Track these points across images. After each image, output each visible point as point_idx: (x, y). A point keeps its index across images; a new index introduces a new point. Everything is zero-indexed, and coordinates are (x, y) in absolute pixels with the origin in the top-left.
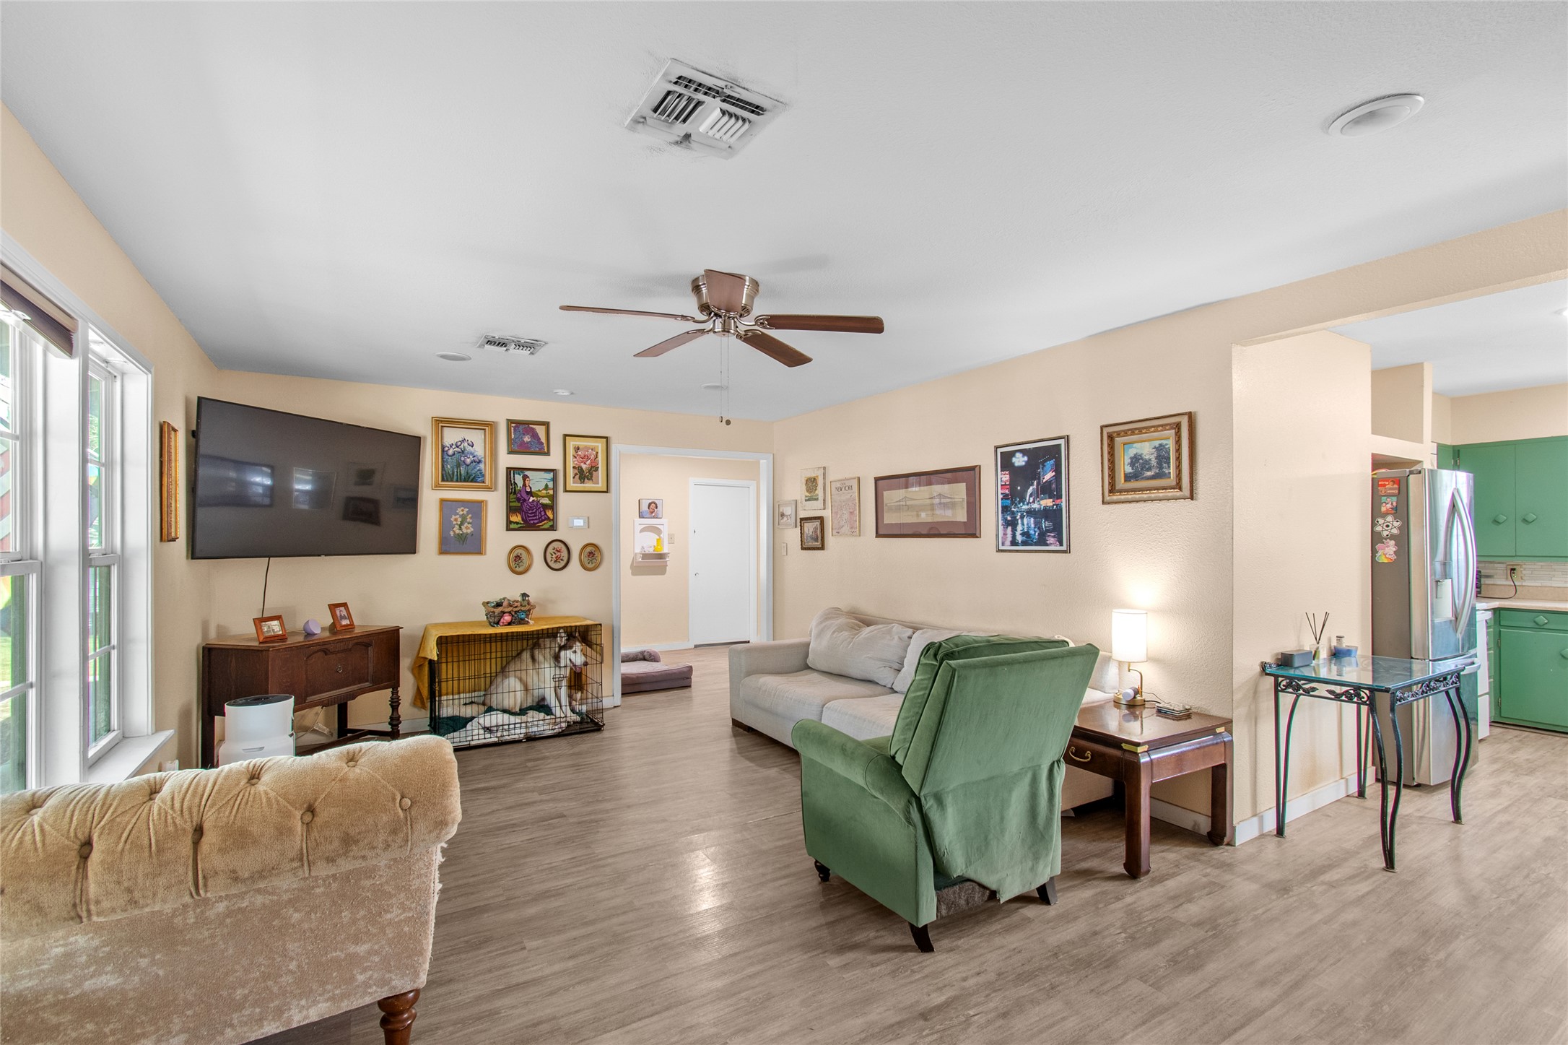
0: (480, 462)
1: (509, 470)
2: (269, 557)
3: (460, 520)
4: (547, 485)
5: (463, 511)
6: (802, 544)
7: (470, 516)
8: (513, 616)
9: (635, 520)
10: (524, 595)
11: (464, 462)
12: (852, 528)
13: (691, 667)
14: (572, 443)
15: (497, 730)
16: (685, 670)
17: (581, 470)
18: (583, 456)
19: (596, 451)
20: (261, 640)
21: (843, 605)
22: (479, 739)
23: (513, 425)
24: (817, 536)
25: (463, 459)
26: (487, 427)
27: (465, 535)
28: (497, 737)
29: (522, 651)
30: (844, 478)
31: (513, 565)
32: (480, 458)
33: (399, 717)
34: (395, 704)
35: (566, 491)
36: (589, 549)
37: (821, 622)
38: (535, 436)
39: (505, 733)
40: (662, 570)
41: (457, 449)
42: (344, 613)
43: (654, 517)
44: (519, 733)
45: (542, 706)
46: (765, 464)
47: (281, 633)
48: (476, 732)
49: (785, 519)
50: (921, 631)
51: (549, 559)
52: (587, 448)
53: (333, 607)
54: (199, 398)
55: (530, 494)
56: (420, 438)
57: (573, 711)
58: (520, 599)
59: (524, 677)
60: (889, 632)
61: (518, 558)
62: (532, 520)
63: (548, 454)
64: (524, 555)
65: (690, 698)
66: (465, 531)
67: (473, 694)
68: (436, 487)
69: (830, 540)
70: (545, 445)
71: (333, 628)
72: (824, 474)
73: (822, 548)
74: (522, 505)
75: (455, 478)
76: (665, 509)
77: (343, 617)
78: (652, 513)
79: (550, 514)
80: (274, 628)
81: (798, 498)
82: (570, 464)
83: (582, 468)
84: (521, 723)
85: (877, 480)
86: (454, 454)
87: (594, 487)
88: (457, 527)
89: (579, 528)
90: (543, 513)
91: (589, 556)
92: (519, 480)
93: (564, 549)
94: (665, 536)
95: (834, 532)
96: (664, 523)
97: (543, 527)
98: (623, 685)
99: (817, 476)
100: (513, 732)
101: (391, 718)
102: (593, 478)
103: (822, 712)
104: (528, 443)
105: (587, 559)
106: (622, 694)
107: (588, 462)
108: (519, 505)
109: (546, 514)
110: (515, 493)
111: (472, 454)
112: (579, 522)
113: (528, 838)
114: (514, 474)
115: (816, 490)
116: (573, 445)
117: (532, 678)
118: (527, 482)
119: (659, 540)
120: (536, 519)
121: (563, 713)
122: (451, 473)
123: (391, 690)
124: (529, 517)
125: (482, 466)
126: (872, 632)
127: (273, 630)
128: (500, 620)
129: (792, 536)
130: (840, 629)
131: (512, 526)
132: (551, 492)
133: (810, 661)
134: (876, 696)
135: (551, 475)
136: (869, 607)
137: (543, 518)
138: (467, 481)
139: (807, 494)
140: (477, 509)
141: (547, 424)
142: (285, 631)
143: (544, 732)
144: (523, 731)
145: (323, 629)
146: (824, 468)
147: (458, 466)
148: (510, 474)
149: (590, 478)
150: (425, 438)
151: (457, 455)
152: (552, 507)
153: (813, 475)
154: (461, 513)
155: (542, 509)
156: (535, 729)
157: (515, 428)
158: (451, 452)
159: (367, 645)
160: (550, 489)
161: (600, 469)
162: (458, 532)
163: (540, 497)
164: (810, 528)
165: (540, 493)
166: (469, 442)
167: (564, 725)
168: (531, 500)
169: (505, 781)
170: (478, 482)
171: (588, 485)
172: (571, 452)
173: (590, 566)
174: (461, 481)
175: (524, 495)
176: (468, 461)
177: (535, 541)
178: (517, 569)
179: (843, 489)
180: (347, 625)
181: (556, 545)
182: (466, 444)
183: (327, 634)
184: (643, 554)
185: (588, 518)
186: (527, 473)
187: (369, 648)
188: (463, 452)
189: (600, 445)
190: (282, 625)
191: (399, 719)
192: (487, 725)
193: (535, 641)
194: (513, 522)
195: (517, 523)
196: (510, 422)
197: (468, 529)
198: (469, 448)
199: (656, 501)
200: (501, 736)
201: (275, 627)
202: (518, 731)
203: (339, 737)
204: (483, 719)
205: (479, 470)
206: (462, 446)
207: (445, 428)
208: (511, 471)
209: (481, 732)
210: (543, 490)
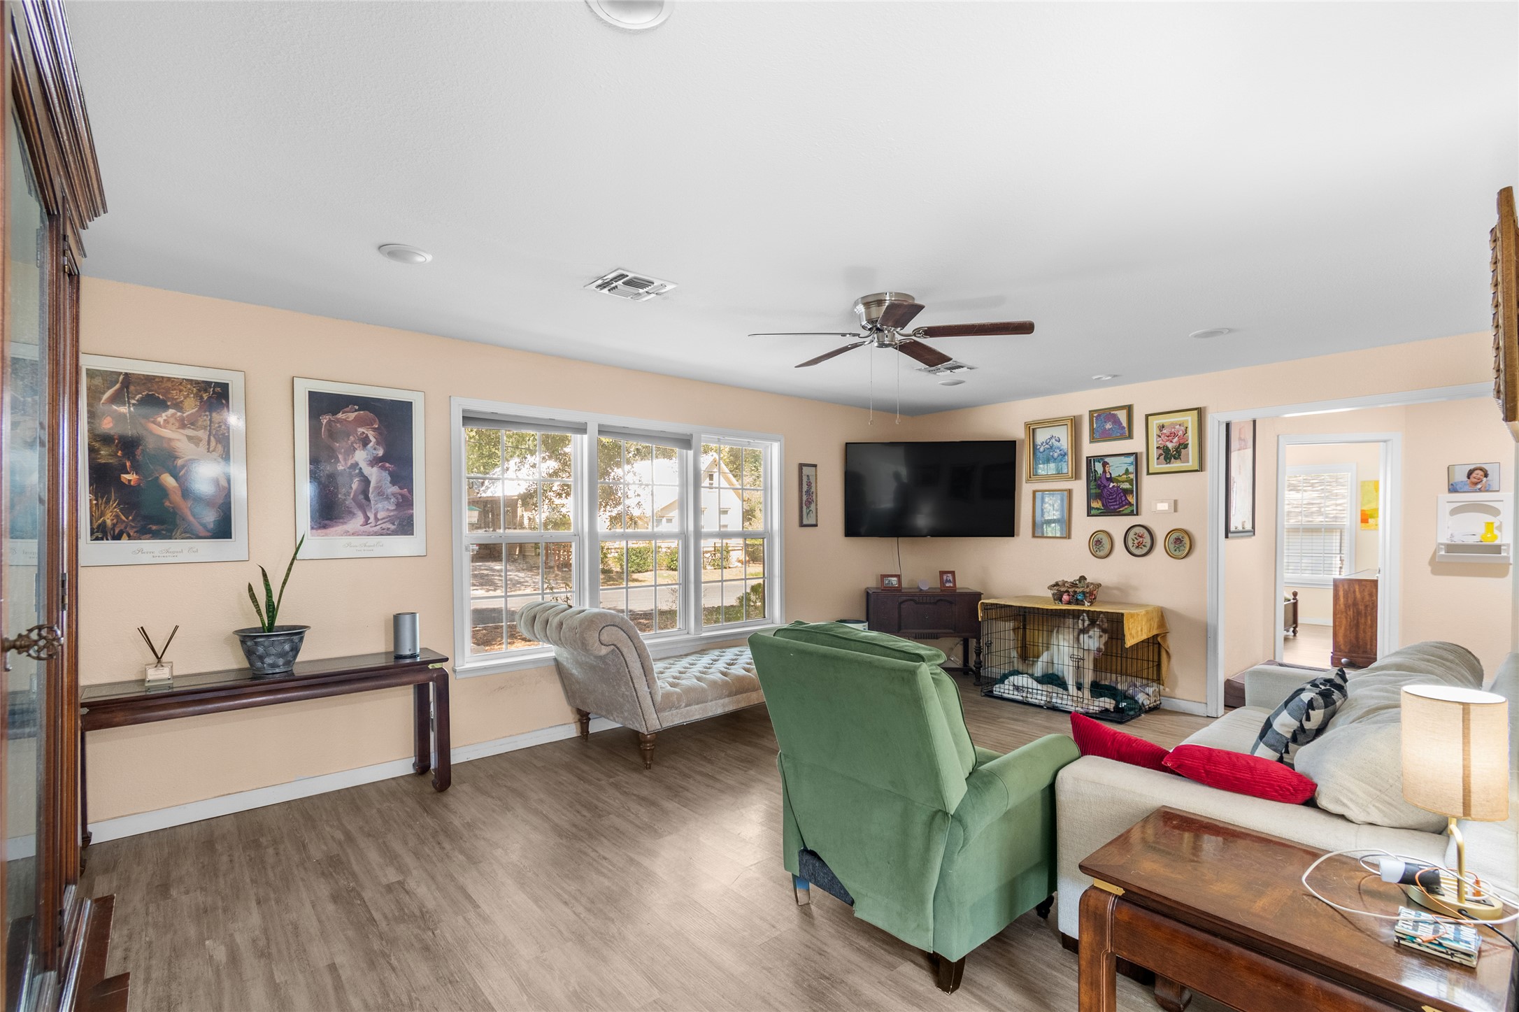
0: (1065, 454)
2: (898, 536)
3: (1048, 507)
4: (1127, 470)
5: (1050, 499)
7: (1056, 504)
8: (1071, 596)
10: (1082, 578)
11: (1052, 456)
15: (1024, 691)
17: (1166, 450)
18: (1168, 434)
19: (1185, 425)
22: (1009, 694)
23: (1096, 415)
25: (1051, 454)
26: (1072, 422)
27: (1052, 521)
28: (1022, 696)
31: (1094, 549)
32: (1065, 451)
34: (978, 651)
35: (1148, 474)
36: (1175, 535)
38: (1116, 421)
39: (1030, 696)
41: (1047, 446)
42: (951, 578)
43: (1480, 490)
44: (1041, 699)
47: (897, 586)
48: (1007, 687)
51: (1130, 543)
52: (1173, 425)
53: (942, 573)
55: (1110, 480)
56: (1015, 442)
61: (1099, 542)
62: (1113, 505)
63: (1130, 436)
64: (1105, 540)
66: (1052, 517)
68: (1030, 481)
70: (1127, 429)
74: (1102, 492)
75: (1045, 471)
77: (950, 581)
78: (1476, 484)
79: (1132, 499)
82: (1154, 443)
83: (1167, 447)
84: (1042, 691)
86: (1044, 451)
87: (1181, 466)
88: (1046, 514)
89: (1163, 512)
90: (1123, 498)
91: (1175, 542)
92: (1099, 467)
93: (1146, 534)
96: (1499, 498)
97: (1124, 512)
100: (1035, 696)
102: (1181, 457)
104: (1109, 429)
105: (1174, 546)
107: (1176, 439)
108: (1100, 491)
109: (1126, 498)
110: (1095, 480)
111: (1058, 448)
112: (1163, 506)
114: (1094, 462)
116: (1156, 424)
118: (1107, 469)
119: (1490, 527)
120: (1116, 505)
122: (1042, 467)
124: (1109, 502)
125: (1066, 458)
127: (893, 583)
128: (1061, 599)
131: (1093, 512)
135: (1132, 459)
137: (1124, 503)
138: (1055, 474)
140: (1064, 498)
141: (1129, 408)
142: (900, 585)
145: (929, 588)
148: (1091, 463)
149: (1178, 457)
150: (1019, 441)
151: (1047, 452)
154: (1049, 502)
155: (1123, 495)
156: (1059, 701)
157: (1097, 417)
158: (1042, 450)
159: (951, 602)
160: (1131, 474)
161: (1190, 446)
162: (1047, 518)
165: (1119, 479)
166: (1056, 438)
168: (1111, 486)
170: (1064, 473)
171: (1176, 465)
172: (1154, 431)
173: (1179, 554)
174: (1050, 474)
175: (1105, 482)
176: (1056, 455)
177: (1116, 526)
178: (1099, 553)
180: (950, 587)
181: (1137, 530)
182: (1054, 440)
184: (1454, 545)
185: (1175, 501)
187: (953, 605)
188: (1052, 447)
189: (1191, 418)
190: (899, 581)
192: (1017, 684)
194: (1093, 508)
195: (1098, 509)
196: (1092, 413)
197: (1056, 516)
198: (1056, 444)
199: (1484, 466)
200: (1027, 697)
201: (894, 580)
205: (1065, 462)
206: (1051, 443)
207: (1038, 430)
208: (1090, 460)
209: (1011, 688)
210: (1123, 475)
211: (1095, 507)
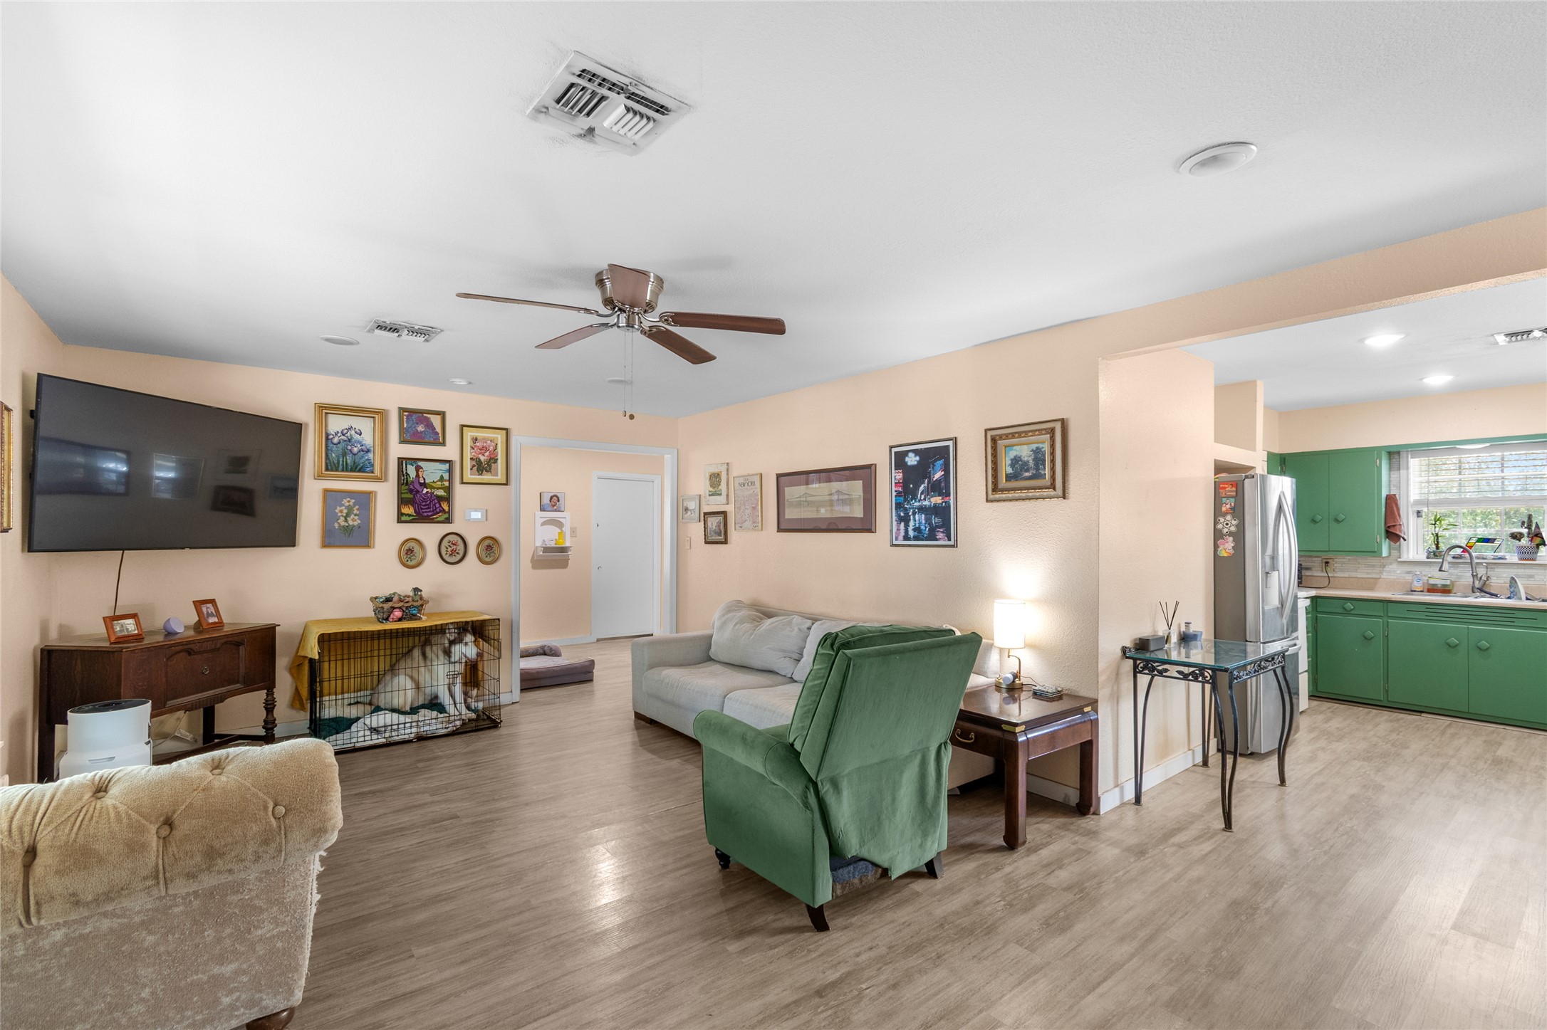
0: (368, 451)
1: (401, 460)
2: (123, 550)
3: (345, 511)
4: (442, 477)
5: (349, 502)
6: (705, 539)
7: (357, 507)
8: (404, 611)
9: (536, 513)
10: (416, 590)
11: (350, 451)
12: (754, 522)
13: (593, 661)
14: (469, 434)
15: (385, 731)
16: (587, 664)
17: (479, 462)
18: (481, 447)
19: (496, 442)
20: (113, 639)
21: (745, 597)
22: (364, 741)
23: (406, 414)
24: (721, 530)
25: (349, 447)
26: (378, 415)
27: (351, 528)
28: (384, 738)
29: (413, 647)
30: (746, 473)
31: (404, 558)
32: (368, 447)
33: (275, 720)
34: (270, 706)
35: (462, 483)
36: (487, 542)
37: (724, 615)
38: (430, 425)
39: (393, 734)
40: (563, 564)
41: (342, 437)
42: (212, 609)
43: (556, 511)
44: (410, 733)
45: (434, 704)
46: (669, 459)
47: (136, 632)
48: (361, 734)
49: (689, 513)
50: (819, 622)
51: (443, 553)
52: (485, 440)
53: (198, 604)
54: (39, 374)
55: (424, 485)
56: (301, 424)
57: (468, 708)
58: (411, 594)
59: (415, 675)
60: (790, 623)
61: (410, 551)
62: (426, 512)
63: (443, 444)
64: (417, 548)
65: (592, 692)
66: (351, 523)
67: (359, 693)
68: (319, 476)
69: (733, 534)
70: (440, 435)
71: (198, 627)
72: (728, 470)
73: (725, 542)
74: (414, 497)
75: (341, 467)
76: (568, 501)
77: (210, 615)
78: (554, 506)
79: (445, 506)
80: (128, 627)
81: (702, 493)
82: (468, 454)
83: (480, 460)
84: (411, 722)
85: (779, 476)
86: (339, 443)
87: (492, 479)
88: (342, 519)
89: (476, 521)
90: (437, 505)
91: (486, 549)
92: (411, 471)
93: (460, 542)
94: (567, 529)
95: (737, 527)
96: (566, 516)
97: (438, 519)
98: (522, 681)
99: (721, 472)
100: (402, 732)
101: (265, 721)
102: (492, 470)
103: (723, 702)
104: (421, 432)
105: (484, 553)
106: (521, 690)
107: (487, 454)
108: (412, 496)
109: (441, 506)
110: (407, 484)
111: (359, 442)
112: (476, 515)
113: (418, 841)
114: (406, 464)
115: (720, 485)
116: (471, 436)
117: (424, 676)
118: (420, 473)
119: (562, 534)
120: (430, 512)
121: (457, 710)
122: (336, 462)
123: (265, 691)
124: (422, 509)
125: (371, 455)
126: (773, 623)
127: (127, 629)
128: (389, 616)
129: (696, 530)
130: (742, 621)
131: (404, 518)
132: (447, 484)
133: (712, 653)
134: (776, 685)
135: (447, 466)
136: (771, 601)
137: (438, 510)
138: (354, 471)
139: (711, 489)
140: (365, 501)
141: (442, 414)
142: (141, 630)
143: (436, 731)
144: (414, 730)
145: (187, 628)
146: (728, 464)
147: (344, 455)
148: (402, 465)
149: (489, 470)
150: (307, 425)
151: (343, 444)
152: (448, 499)
153: (716, 471)
154: (347, 504)
155: (436, 501)
156: (427, 728)
157: (407, 416)
158: (336, 440)
159: (238, 644)
160: (446, 481)
161: (499, 461)
162: (343, 524)
163: (434, 488)
164: (713, 522)
165: (434, 485)
166: (357, 430)
167: (458, 723)
168: (424, 492)
169: (393, 784)
170: (367, 472)
171: (487, 477)
172: (468, 442)
173: (488, 559)
174: (347, 471)
175: (418, 487)
176: (355, 450)
177: (429, 534)
178: (409, 563)
179: (746, 485)
180: (215, 623)
181: (452, 538)
182: (353, 432)
183: (191, 633)
184: (544, 548)
185: (486, 510)
186: (420, 464)
187: (241, 647)
188: (349, 440)
189: (499, 436)
190: (138, 624)
191: (274, 722)
192: (374, 725)
193: (426, 637)
194: (404, 514)
195: (409, 515)
196: (402, 410)
197: (354, 521)
198: (357, 437)
199: (558, 494)
200: (390, 737)
201: (130, 625)
202: (408, 731)
203: (204, 743)
204: (370, 719)
205: (367, 460)
206: (349, 434)
207: (330, 415)
208: (402, 462)
209: (368, 733)
210: (437, 481)
211: (406, 513)
